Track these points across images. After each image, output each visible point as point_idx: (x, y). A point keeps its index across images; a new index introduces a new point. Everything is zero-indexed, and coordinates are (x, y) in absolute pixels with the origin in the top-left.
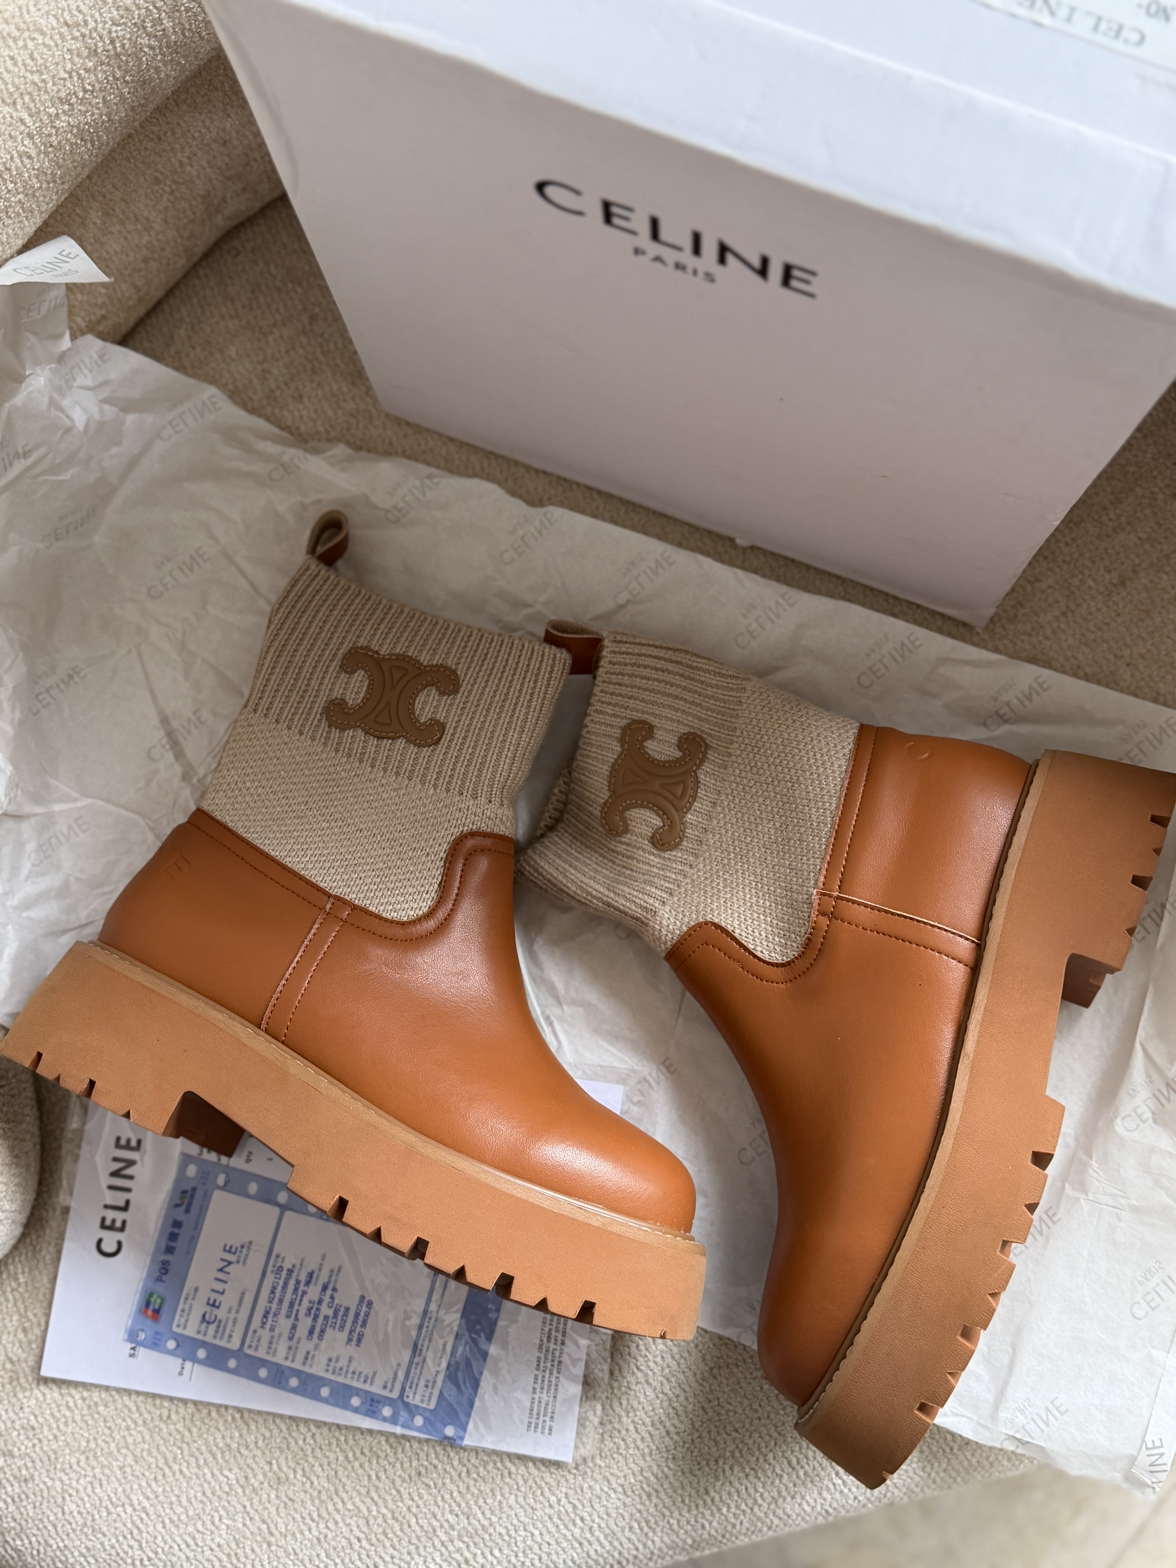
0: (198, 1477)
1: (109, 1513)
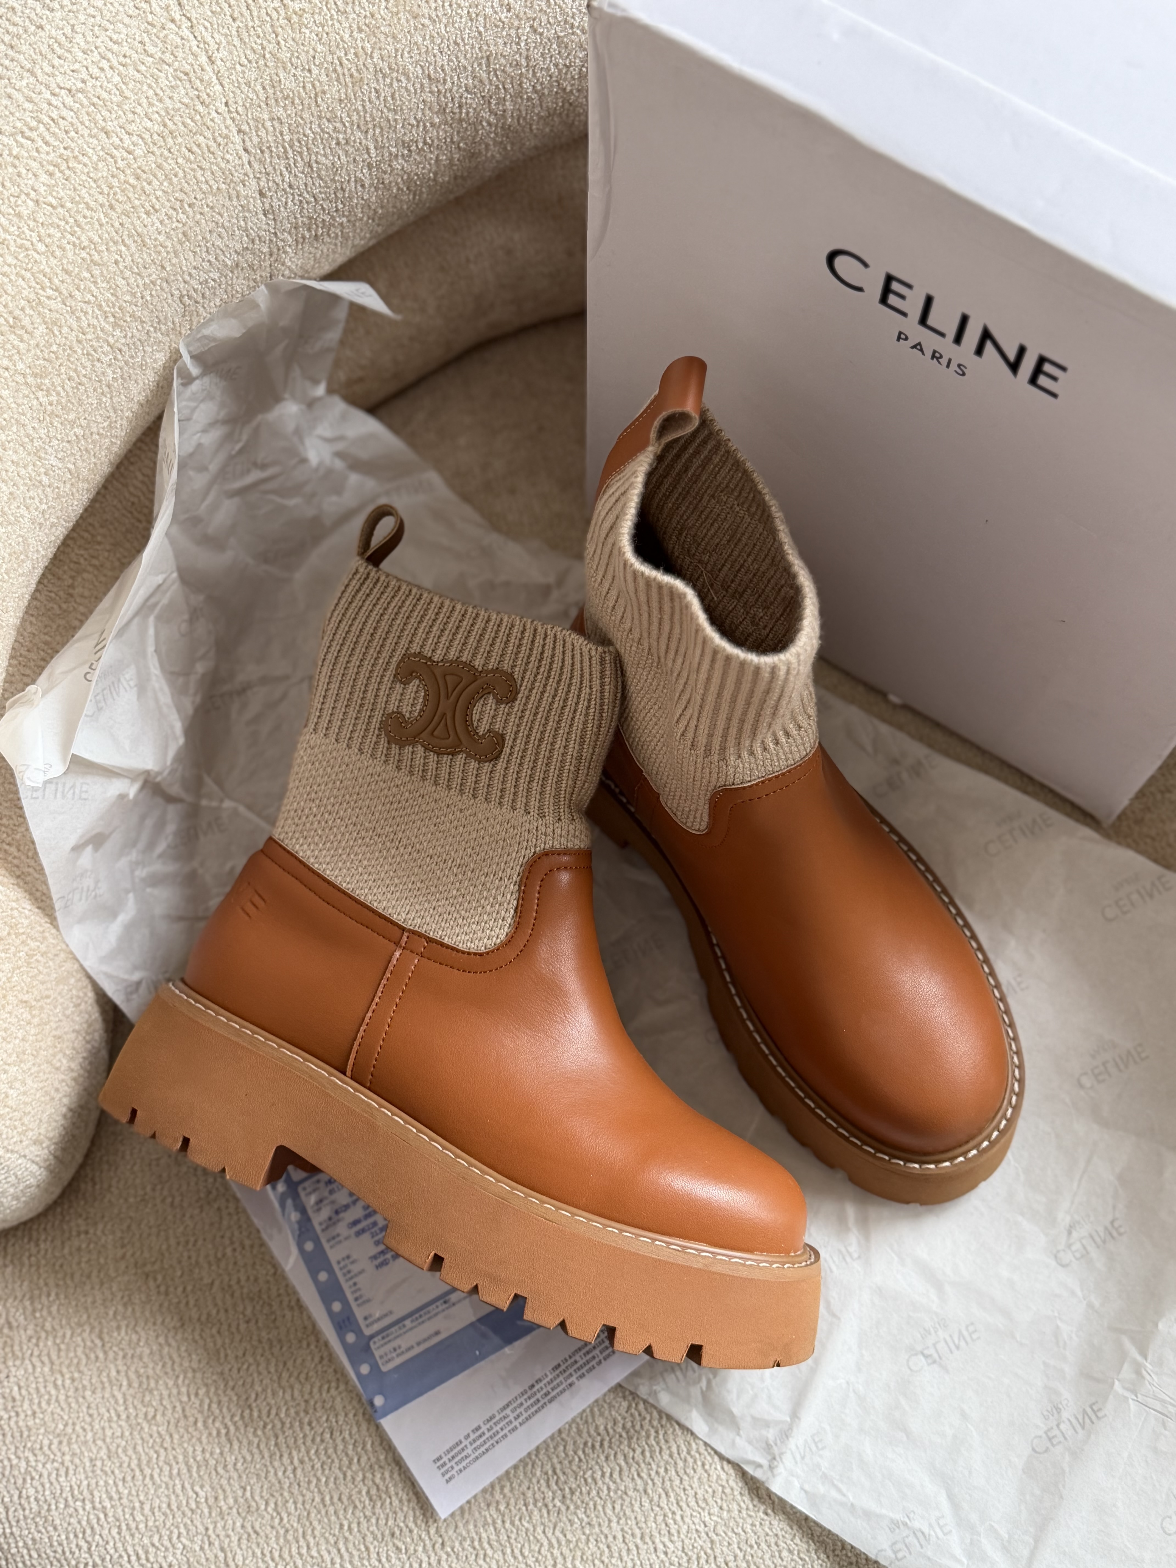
0: (167, 1488)
1: (67, 1506)
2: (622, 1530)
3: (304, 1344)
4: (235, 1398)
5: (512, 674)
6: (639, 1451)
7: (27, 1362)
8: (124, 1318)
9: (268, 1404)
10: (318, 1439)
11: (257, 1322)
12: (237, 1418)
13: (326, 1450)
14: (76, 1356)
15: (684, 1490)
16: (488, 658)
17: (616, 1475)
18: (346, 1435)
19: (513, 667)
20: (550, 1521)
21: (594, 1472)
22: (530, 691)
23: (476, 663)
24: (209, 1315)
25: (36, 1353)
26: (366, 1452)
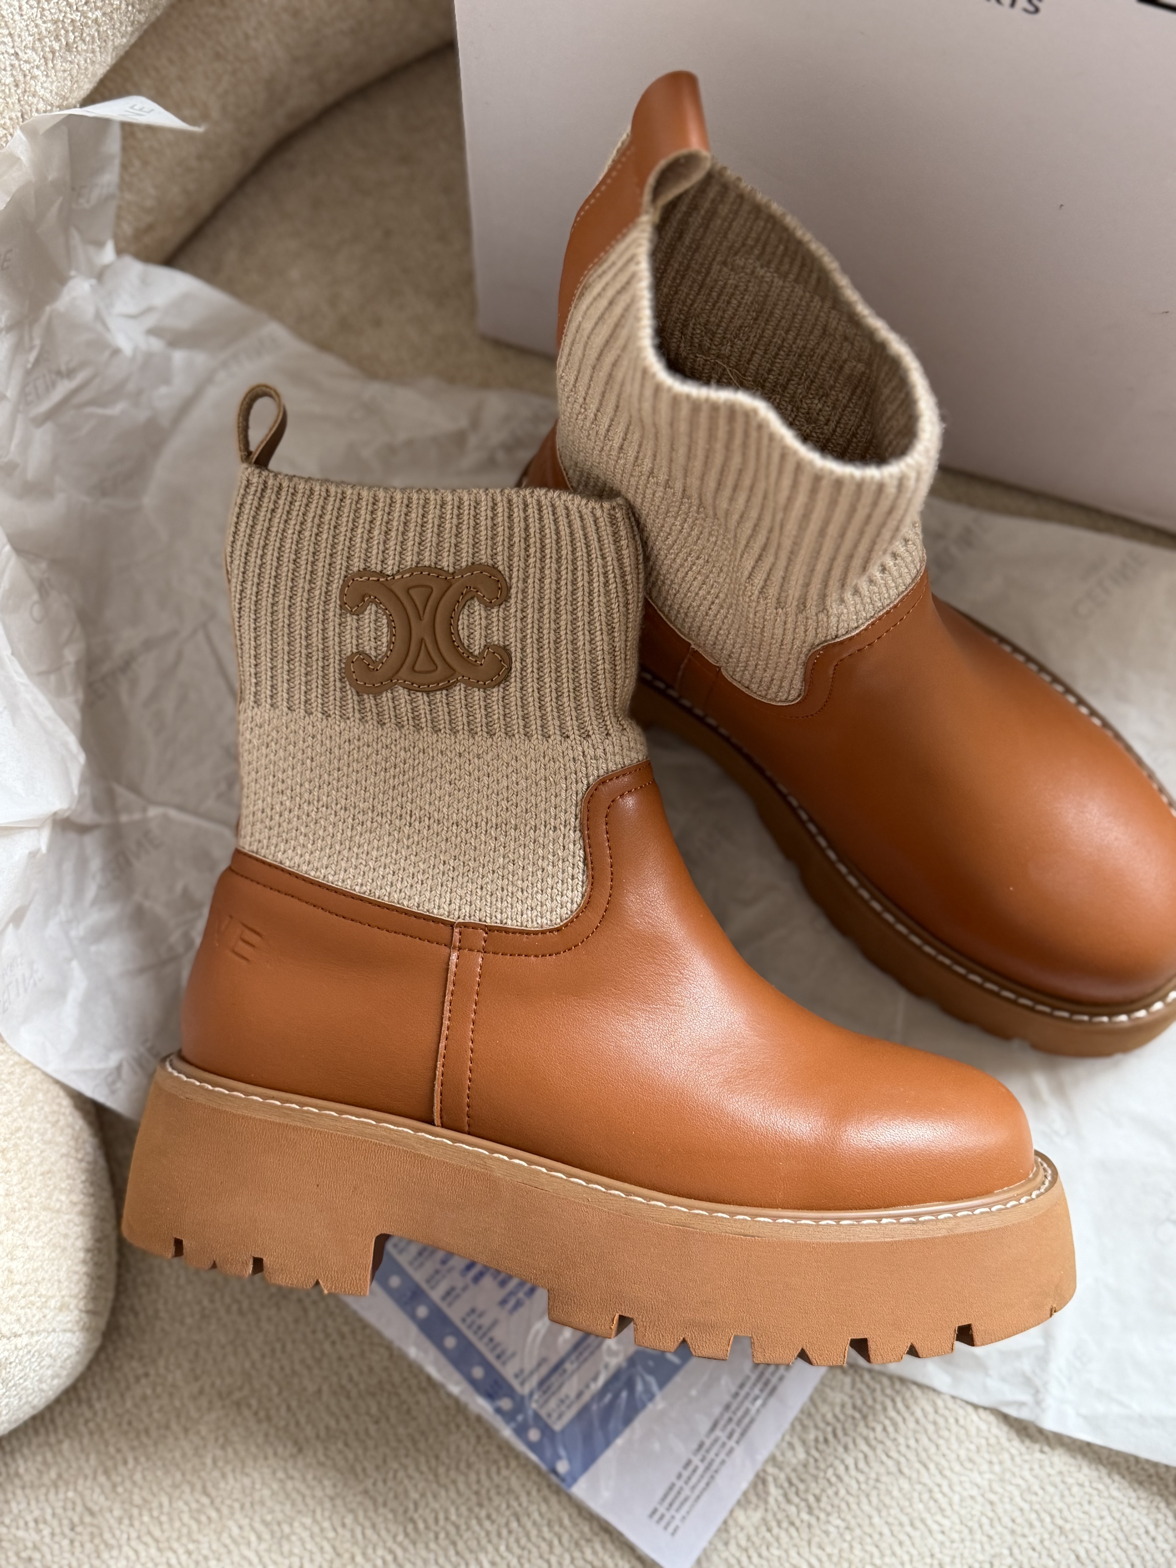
2: (887, 1523)
3: (452, 1426)
4: (390, 1516)
5: (494, 567)
6: (879, 1428)
7: (126, 1549)
8: (227, 1462)
9: (433, 1510)
10: (504, 1532)
11: (388, 1419)
12: (401, 1538)
13: (517, 1541)
14: (184, 1525)
15: (944, 1455)
16: (458, 551)
17: (862, 1465)
18: (536, 1516)
19: (493, 556)
20: (802, 1539)
21: (835, 1469)
22: (525, 581)
23: (445, 564)
24: (327, 1428)
25: (134, 1535)
26: (565, 1529)
